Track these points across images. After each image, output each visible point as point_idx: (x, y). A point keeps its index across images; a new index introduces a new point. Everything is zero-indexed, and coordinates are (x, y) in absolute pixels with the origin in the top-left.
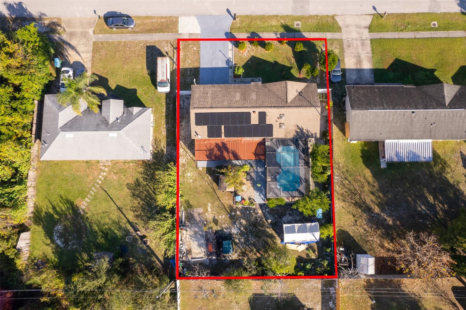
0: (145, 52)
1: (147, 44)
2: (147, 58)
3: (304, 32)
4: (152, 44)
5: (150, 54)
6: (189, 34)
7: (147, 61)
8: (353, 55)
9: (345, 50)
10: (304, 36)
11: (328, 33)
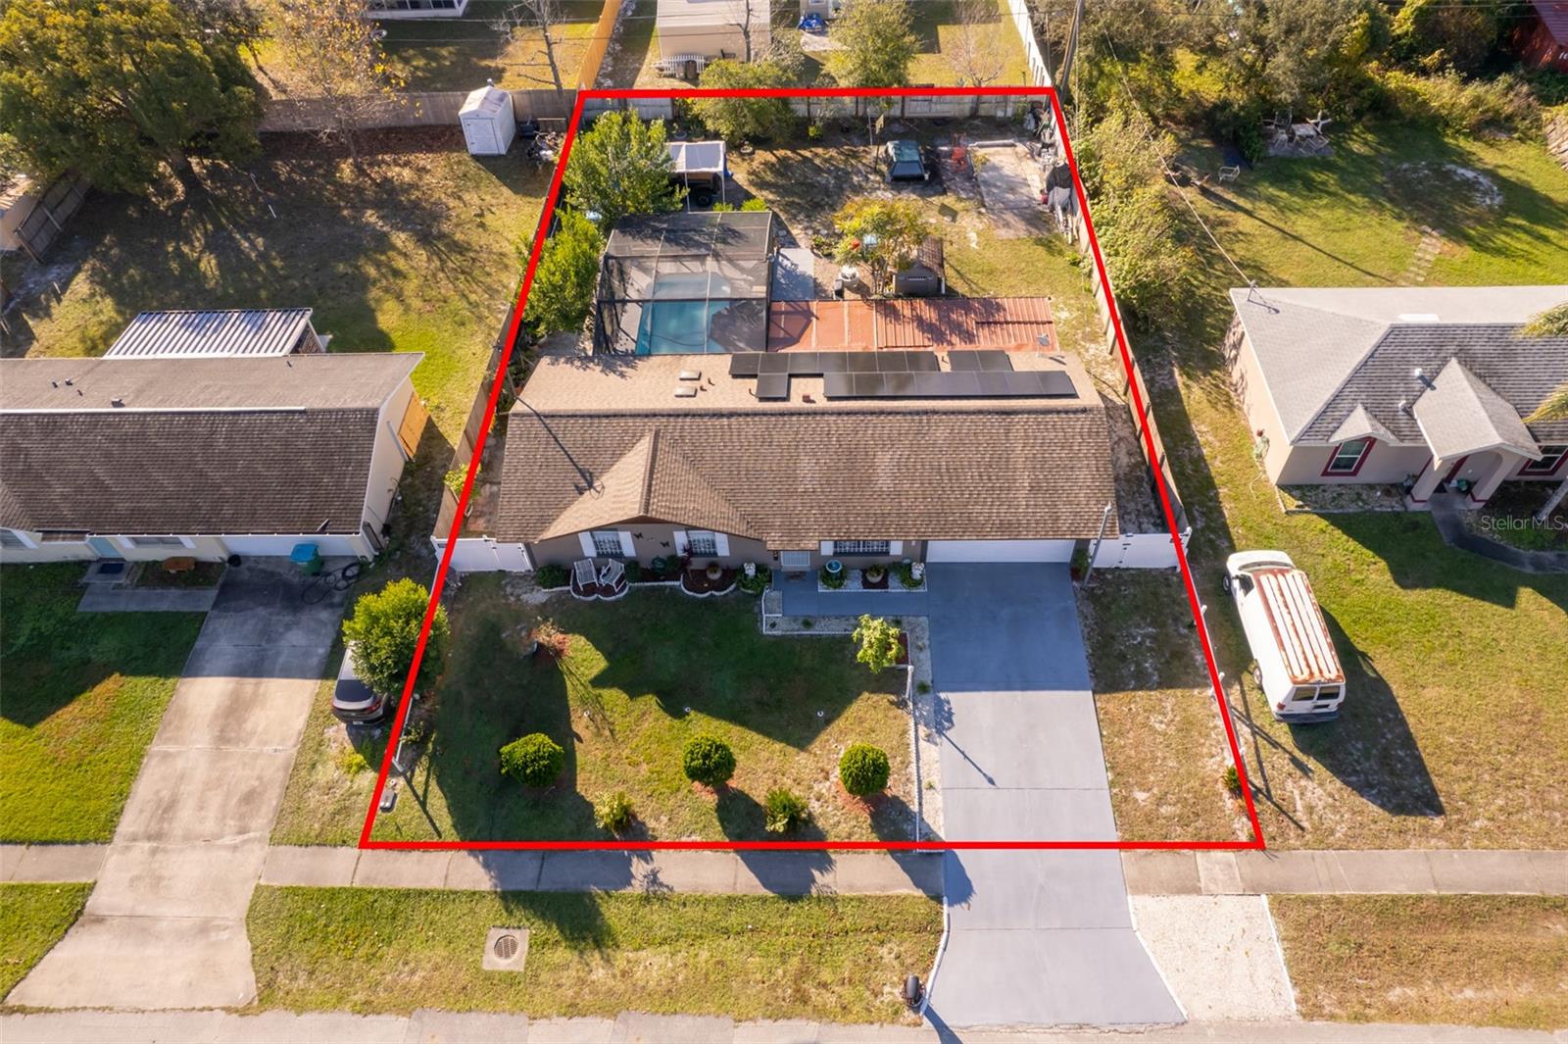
0: (1435, 780)
1: (1448, 827)
2: (1408, 741)
3: (482, 895)
4: (1413, 822)
5: (1401, 760)
6: (1198, 891)
7: (1403, 722)
8: (253, 746)
9: (281, 775)
10: (486, 866)
11: (339, 882)
